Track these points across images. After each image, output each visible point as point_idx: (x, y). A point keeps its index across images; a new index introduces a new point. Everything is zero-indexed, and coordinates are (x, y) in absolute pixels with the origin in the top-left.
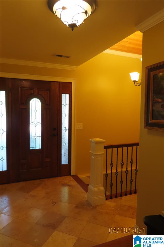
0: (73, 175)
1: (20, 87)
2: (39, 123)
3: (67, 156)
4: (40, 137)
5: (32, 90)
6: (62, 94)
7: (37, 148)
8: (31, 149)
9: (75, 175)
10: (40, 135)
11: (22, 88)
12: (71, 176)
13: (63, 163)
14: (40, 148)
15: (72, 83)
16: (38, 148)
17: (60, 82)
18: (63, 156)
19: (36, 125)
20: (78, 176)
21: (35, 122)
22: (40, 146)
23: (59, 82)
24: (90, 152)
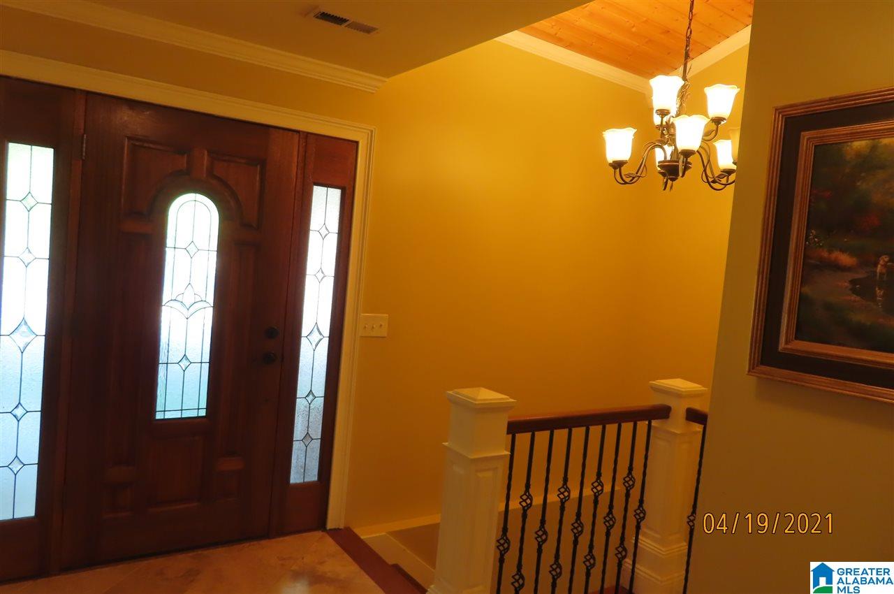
0: (333, 527)
1: (129, 138)
2: (204, 304)
3: (316, 445)
4: (206, 367)
5: (186, 156)
6: (315, 188)
7: (186, 414)
8: (159, 416)
9: (342, 527)
10: (207, 358)
11: (138, 140)
12: (324, 533)
13: (295, 478)
14: (203, 413)
15: (357, 143)
16: (193, 414)
17: (308, 133)
18: (297, 448)
19: (192, 309)
20: (357, 531)
21: (188, 300)
22: (203, 404)
23: (304, 132)
24: (446, 444)
